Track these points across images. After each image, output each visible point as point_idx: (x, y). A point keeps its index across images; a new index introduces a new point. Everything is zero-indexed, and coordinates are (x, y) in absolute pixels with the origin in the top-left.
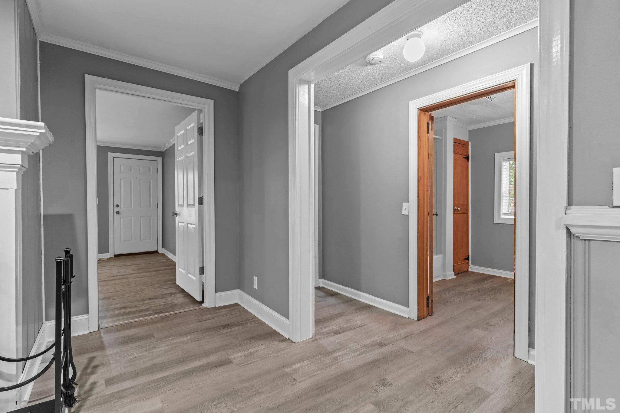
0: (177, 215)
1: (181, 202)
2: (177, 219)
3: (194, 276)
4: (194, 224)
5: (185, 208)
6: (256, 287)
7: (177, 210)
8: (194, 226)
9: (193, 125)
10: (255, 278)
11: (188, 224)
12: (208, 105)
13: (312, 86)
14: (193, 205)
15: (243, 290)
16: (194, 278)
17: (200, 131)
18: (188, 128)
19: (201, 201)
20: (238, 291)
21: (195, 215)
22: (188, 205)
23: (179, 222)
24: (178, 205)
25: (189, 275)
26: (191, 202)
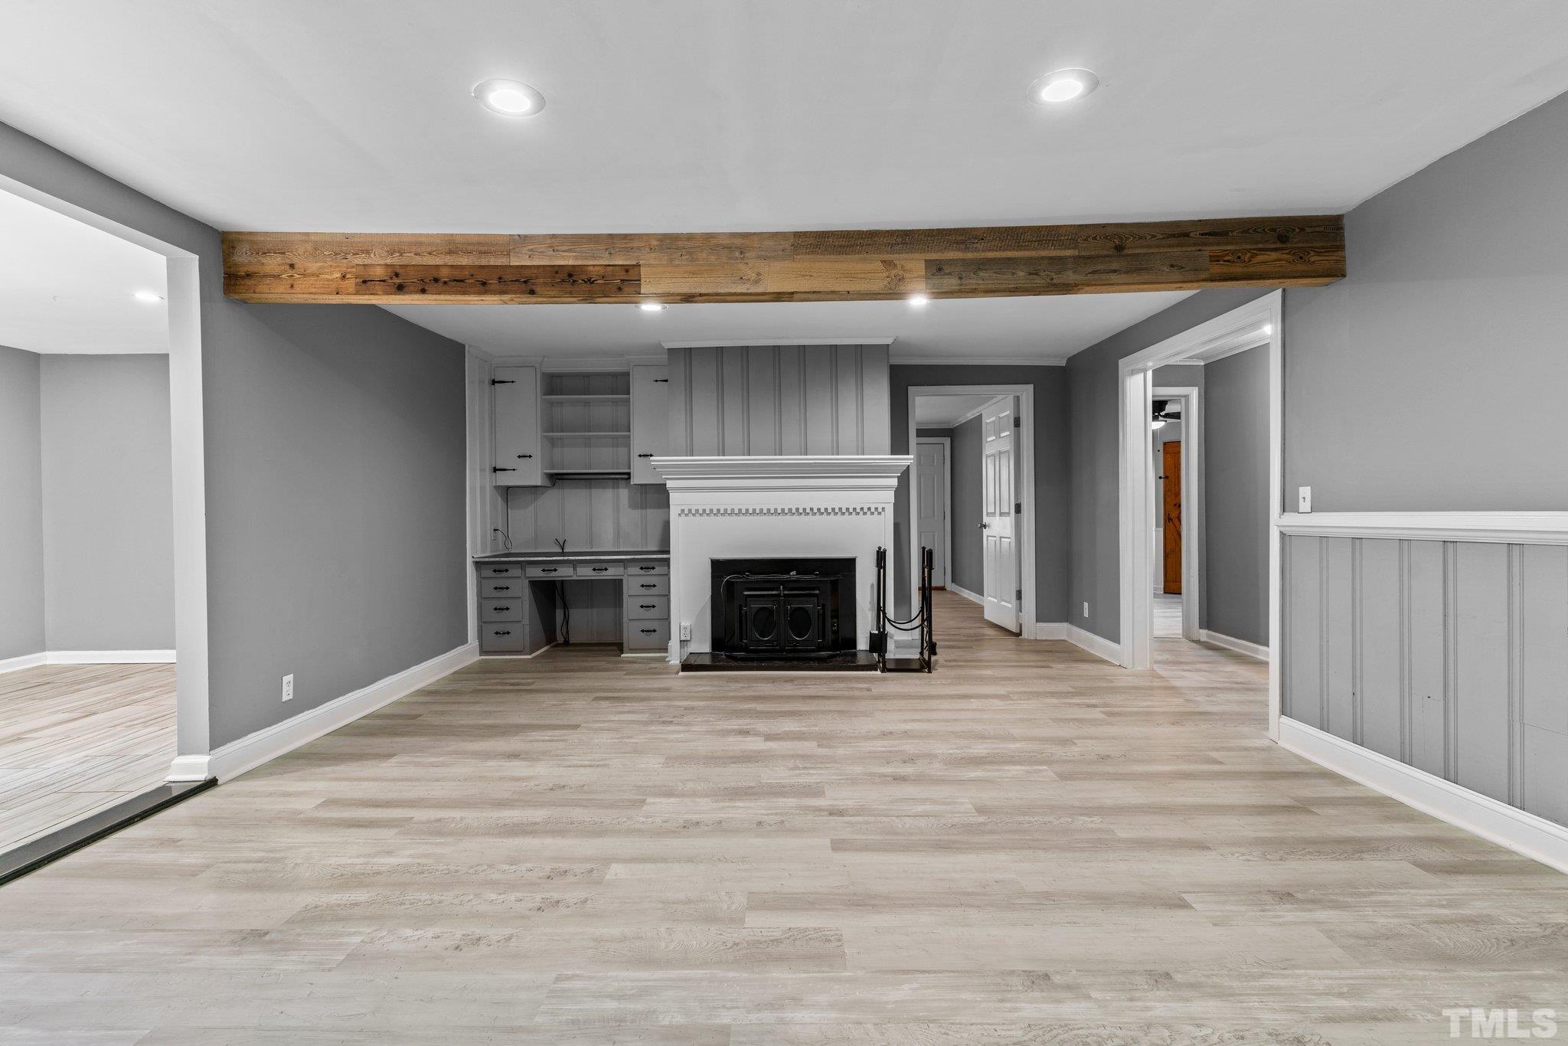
0: (985, 526)
1: (991, 510)
2: (986, 532)
3: (1009, 602)
4: (1009, 538)
5: (998, 517)
6: (1086, 614)
7: (986, 520)
8: (1009, 540)
9: (1008, 413)
10: (1086, 605)
11: (1001, 537)
12: (1026, 392)
13: (1150, 374)
14: (1009, 513)
15: (1071, 623)
16: (1010, 606)
17: (1017, 423)
18: (1001, 415)
19: (1018, 509)
20: (1065, 625)
21: (1011, 526)
22: (1001, 514)
23: (988, 536)
24: (988, 514)
25: (1003, 603)
26: (1005, 509)
